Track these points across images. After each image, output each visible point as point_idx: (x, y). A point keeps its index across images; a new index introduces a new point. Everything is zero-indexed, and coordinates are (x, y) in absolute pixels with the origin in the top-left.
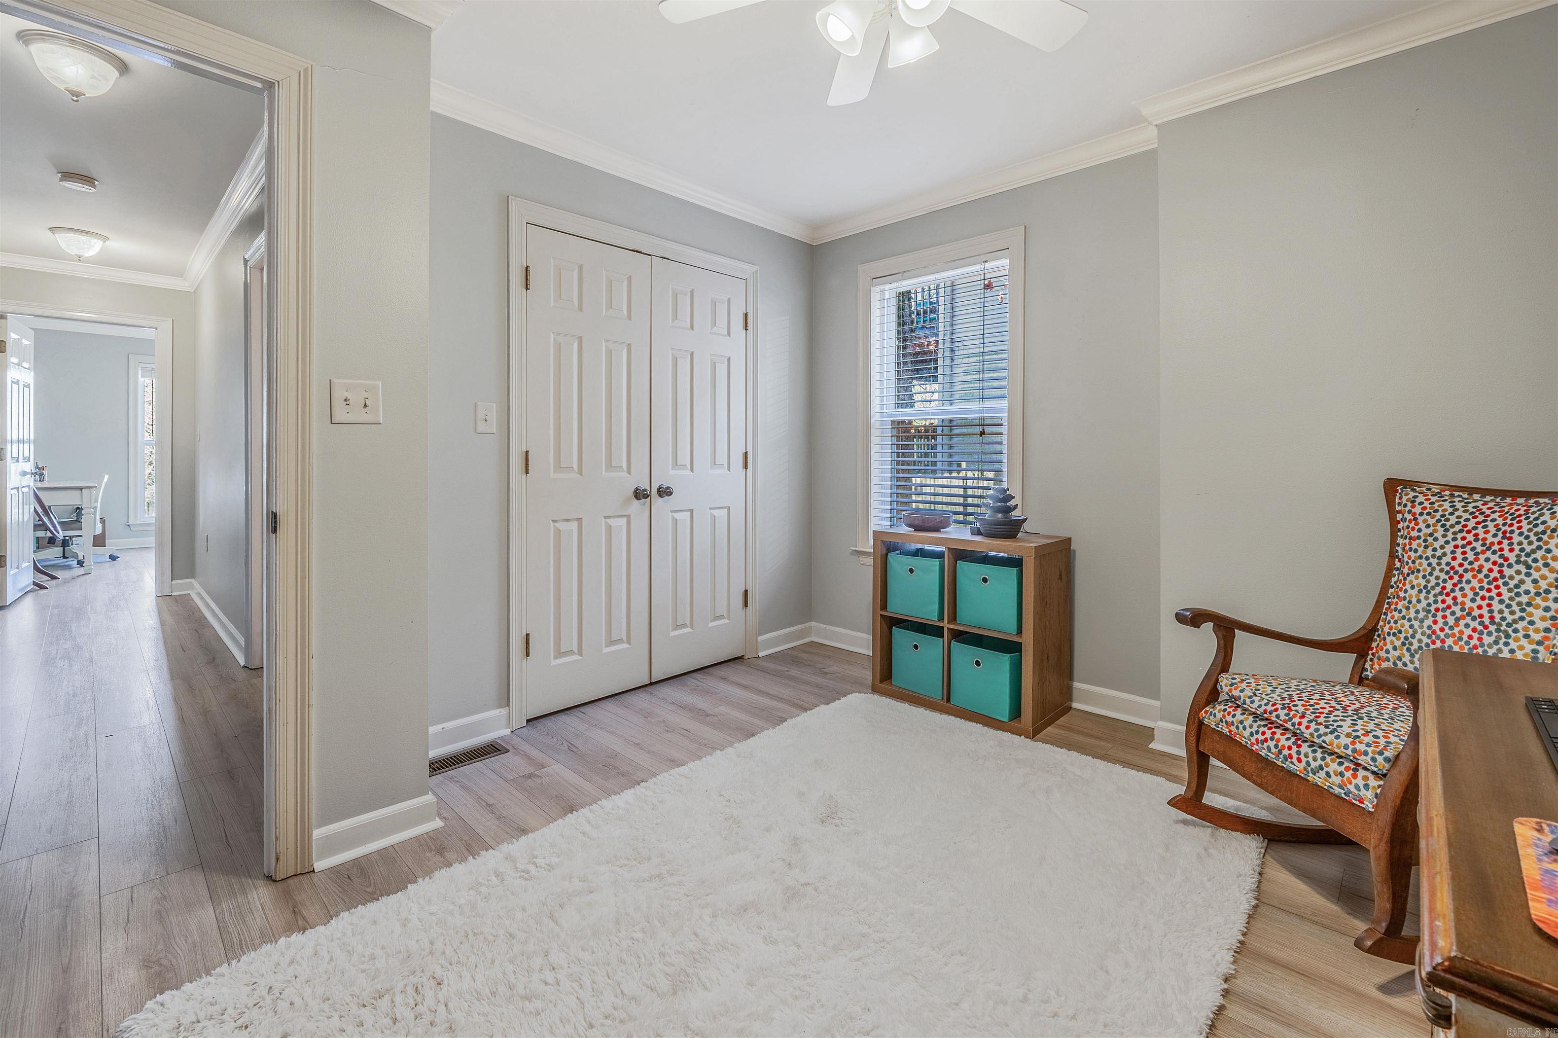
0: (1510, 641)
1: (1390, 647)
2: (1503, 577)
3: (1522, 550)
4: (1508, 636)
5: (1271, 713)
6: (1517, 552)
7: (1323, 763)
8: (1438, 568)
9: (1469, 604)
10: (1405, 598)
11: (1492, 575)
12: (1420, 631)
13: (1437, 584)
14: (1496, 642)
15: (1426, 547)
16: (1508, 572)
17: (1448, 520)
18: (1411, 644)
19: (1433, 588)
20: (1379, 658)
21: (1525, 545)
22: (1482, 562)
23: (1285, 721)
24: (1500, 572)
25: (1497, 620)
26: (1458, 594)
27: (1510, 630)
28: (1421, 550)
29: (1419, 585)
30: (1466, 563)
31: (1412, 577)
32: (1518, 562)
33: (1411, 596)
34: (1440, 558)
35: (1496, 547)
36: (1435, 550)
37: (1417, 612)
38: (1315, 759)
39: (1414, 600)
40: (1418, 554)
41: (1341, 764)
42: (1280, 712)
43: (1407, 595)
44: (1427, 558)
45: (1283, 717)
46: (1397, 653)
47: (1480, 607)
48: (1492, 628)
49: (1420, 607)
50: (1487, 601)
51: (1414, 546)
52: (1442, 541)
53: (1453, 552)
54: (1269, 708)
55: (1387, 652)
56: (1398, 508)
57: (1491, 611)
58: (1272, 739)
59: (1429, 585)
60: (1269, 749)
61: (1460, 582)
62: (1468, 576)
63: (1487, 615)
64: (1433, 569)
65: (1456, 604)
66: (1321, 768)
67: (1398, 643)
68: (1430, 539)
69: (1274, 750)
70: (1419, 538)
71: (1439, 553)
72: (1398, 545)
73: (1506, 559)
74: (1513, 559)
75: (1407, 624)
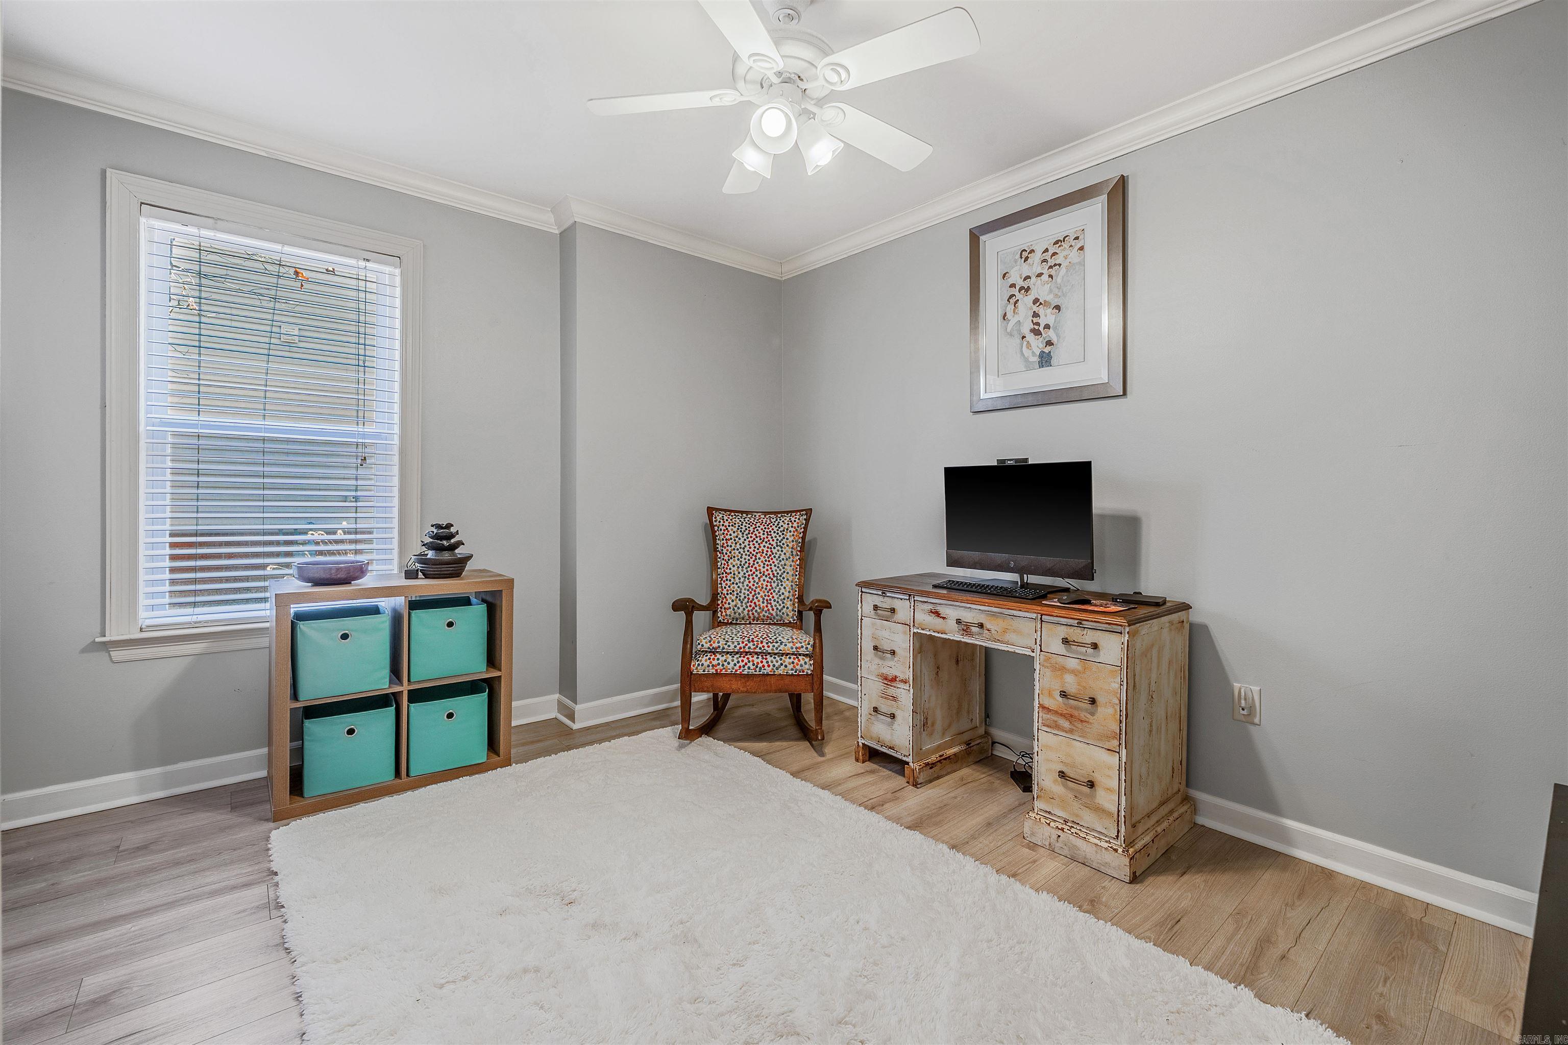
0: (783, 583)
1: (730, 601)
2: (773, 554)
3: (777, 540)
4: (781, 582)
5: (744, 647)
6: (775, 541)
7: (782, 662)
8: (744, 554)
9: (762, 570)
10: (731, 573)
11: (769, 554)
12: (743, 588)
13: (746, 562)
14: (778, 585)
15: (736, 543)
16: (774, 551)
17: (741, 528)
18: (740, 596)
19: (744, 565)
20: (725, 609)
21: (778, 537)
22: (762, 548)
23: (755, 649)
24: (771, 551)
25: (776, 575)
26: (756, 565)
27: (781, 578)
28: (733, 545)
29: (737, 564)
30: (756, 549)
31: (731, 561)
32: (777, 546)
33: (734, 571)
34: (744, 549)
35: (766, 540)
36: (740, 544)
37: (740, 579)
38: (777, 662)
39: (736, 573)
40: (732, 548)
41: (790, 658)
42: (749, 645)
43: (731, 571)
44: (738, 549)
45: (752, 647)
46: (734, 603)
47: (767, 570)
48: (775, 579)
49: (740, 576)
50: (770, 567)
51: (729, 543)
52: (742, 539)
53: (749, 545)
54: (742, 645)
55: (729, 604)
56: (715, 524)
57: (772, 571)
58: (749, 662)
59: (742, 563)
60: (749, 668)
61: (756, 559)
62: (758, 556)
63: (771, 573)
64: (742, 555)
65: (757, 571)
66: (782, 664)
67: (734, 598)
68: (737, 539)
69: (752, 667)
70: (731, 539)
71: (743, 546)
72: (718, 544)
73: (772, 545)
74: (775, 545)
75: (736, 586)
